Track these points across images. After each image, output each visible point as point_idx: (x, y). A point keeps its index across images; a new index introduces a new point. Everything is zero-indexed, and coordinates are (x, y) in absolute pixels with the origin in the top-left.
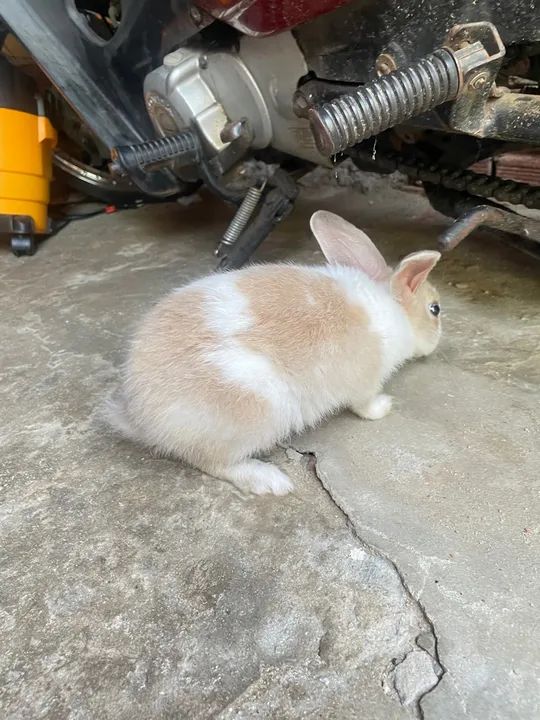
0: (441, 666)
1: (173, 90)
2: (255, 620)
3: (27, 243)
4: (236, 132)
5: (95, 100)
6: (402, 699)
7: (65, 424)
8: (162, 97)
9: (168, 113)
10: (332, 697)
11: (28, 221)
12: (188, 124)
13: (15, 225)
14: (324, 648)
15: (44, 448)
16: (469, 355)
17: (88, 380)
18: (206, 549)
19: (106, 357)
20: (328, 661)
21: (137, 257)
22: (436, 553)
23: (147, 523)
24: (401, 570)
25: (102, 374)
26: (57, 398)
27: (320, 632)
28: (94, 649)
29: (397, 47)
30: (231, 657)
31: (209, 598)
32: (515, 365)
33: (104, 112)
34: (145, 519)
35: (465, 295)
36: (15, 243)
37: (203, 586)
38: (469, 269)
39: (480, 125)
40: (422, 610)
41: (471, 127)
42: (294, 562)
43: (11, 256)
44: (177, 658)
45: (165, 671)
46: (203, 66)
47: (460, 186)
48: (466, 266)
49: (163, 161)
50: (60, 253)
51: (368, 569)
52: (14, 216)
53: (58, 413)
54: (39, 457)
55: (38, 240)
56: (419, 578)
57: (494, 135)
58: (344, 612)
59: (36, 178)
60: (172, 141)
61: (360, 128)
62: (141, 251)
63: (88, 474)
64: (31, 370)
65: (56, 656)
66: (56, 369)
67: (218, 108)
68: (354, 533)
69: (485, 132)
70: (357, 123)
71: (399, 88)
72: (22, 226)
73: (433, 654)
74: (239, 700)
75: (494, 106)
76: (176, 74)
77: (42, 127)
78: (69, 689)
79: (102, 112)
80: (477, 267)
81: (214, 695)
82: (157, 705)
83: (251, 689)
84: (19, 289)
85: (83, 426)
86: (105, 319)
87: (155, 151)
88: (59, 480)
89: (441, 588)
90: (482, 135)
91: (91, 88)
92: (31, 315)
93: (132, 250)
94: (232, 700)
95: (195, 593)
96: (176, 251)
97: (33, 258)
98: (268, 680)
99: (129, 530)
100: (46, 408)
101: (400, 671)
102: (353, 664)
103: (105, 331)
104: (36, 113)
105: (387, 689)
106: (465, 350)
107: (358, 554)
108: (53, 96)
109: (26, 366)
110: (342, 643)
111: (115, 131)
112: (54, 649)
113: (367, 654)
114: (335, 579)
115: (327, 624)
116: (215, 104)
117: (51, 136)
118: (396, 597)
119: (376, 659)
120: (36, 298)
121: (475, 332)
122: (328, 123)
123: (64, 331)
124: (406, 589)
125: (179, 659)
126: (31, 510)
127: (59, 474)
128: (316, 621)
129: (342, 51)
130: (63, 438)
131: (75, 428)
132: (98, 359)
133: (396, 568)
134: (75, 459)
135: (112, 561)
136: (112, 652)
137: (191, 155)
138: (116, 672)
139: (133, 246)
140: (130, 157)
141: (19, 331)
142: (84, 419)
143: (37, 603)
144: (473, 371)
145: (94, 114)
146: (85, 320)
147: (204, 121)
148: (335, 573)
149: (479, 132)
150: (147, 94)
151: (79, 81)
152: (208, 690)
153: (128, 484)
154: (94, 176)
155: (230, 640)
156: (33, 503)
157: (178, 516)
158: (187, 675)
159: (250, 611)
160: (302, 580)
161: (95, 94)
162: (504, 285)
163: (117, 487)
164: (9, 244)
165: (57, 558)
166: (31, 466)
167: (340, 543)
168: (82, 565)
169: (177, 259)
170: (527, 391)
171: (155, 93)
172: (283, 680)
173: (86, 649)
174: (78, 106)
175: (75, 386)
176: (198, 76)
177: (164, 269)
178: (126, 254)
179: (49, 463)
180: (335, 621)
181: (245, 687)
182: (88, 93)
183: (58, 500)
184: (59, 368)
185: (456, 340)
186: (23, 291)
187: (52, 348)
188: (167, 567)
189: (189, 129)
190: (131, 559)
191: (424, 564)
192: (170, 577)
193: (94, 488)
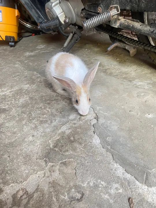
0: (98, 121)
1: (52, 8)
2: (69, 115)
3: (13, 44)
4: (67, 21)
5: (32, 7)
6: (91, 125)
7: (30, 85)
8: (50, 10)
9: (51, 14)
10: (80, 124)
11: (13, 38)
12: (56, 17)
13: (10, 39)
15: (26, 90)
16: (115, 74)
17: (33, 77)
18: (60, 106)
19: (37, 72)
20: (80, 120)
21: (41, 49)
22: (100, 107)
24: (94, 109)
25: (36, 76)
26: (27, 81)
27: (79, 117)
28: (41, 119)
29: (102, 6)
30: (65, 120)
31: (61, 113)
32: (124, 76)
33: (34, 10)
34: (49, 102)
35: (118, 61)
36: (10, 44)
37: (60, 111)
39: (117, 25)
40: (96, 114)
41: (115, 26)
43: (9, 47)
45: (54, 122)
46: (60, 3)
47: (115, 37)
48: (120, 55)
49: (50, 26)
50: (22, 47)
52: (10, 36)
53: (28, 83)
55: (16, 43)
56: (97, 110)
57: (119, 27)
59: (15, 26)
60: (52, 21)
62: (43, 47)
63: (36, 94)
67: (63, 13)
71: (99, 18)
73: (97, 119)
74: (66, 125)
75: (119, 21)
76: (53, 4)
77: (16, 12)
78: (38, 124)
79: (33, 10)
80: (122, 55)
81: (61, 124)
82: (53, 125)
83: (67, 123)
84: (13, 56)
85: (34, 86)
86: (36, 64)
87: (48, 24)
89: (100, 111)
90: (117, 27)
92: (18, 62)
93: (40, 47)
94: (64, 125)
95: (58, 112)
96: (51, 47)
97: (15, 48)
98: (70, 122)
99: (46, 103)
100: (25, 82)
101: (91, 121)
102: (84, 120)
103: (36, 67)
104: (15, 9)
105: (89, 123)
106: (115, 73)
108: (19, 4)
109: (19, 74)
111: (37, 16)
112: (34, 119)
113: (86, 119)
116: (62, 12)
117: (19, 15)
118: (92, 112)
119: (88, 120)
120: (18, 58)
121: (118, 69)
122: (85, 25)
123: (26, 67)
124: (94, 111)
125: (56, 120)
126: (26, 100)
127: (30, 94)
129: (91, 4)
130: (30, 88)
131: (32, 86)
132: (35, 73)
134: (33, 92)
135: (43, 107)
136: (44, 119)
137: (57, 25)
138: (45, 122)
139: (40, 46)
140: (42, 25)
141: (16, 66)
142: (34, 85)
143: (30, 113)
144: (115, 77)
145: (31, 11)
146: (31, 64)
147: (60, 16)
149: (116, 27)
150: (46, 9)
151: (27, 2)
152: (60, 124)
154: (29, 25)
155: (64, 118)
156: (26, 99)
157: (55, 101)
158: (57, 122)
161: (32, 5)
162: (127, 59)
163: (43, 97)
164: (9, 44)
165: (33, 107)
166: (24, 93)
168: (37, 108)
169: (52, 50)
170: (125, 81)
171: (48, 8)
172: (73, 122)
174: (28, 9)
175: (31, 78)
176: (59, 5)
177: (49, 52)
178: (39, 48)
179: (28, 92)
181: (66, 123)
182: (30, 5)
183: (31, 98)
184: (27, 74)
185: (113, 71)
186: (14, 56)
187: (24, 70)
188: (53, 109)
189: (56, 18)
190: (46, 107)
191: (98, 108)
192: (54, 110)
193: (38, 97)
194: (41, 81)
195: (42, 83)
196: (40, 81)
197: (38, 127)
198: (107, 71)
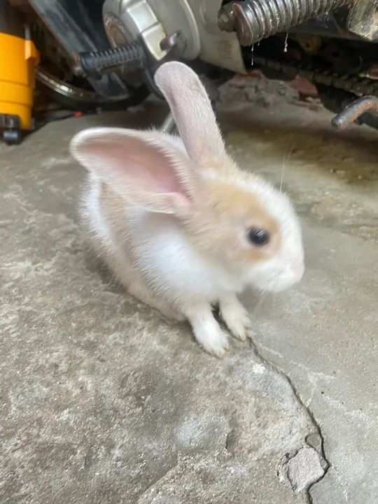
0: (327, 461)
1: (124, 11)
2: (175, 418)
3: (15, 135)
4: (172, 42)
5: (67, 25)
6: (294, 487)
7: (34, 263)
8: (116, 17)
9: (120, 30)
10: (237, 482)
11: (17, 119)
12: (135, 37)
13: (7, 121)
14: (230, 442)
15: (17, 281)
16: (346, 222)
17: (53, 232)
18: (139, 360)
19: (69, 216)
20: (233, 453)
22: (323, 370)
23: (92, 339)
24: (294, 382)
25: (65, 228)
26: (29, 246)
27: (227, 430)
28: (45, 436)
30: (155, 446)
31: (139, 398)
34: (91, 336)
35: (343, 178)
36: (6, 135)
37: (134, 389)
38: (345, 161)
40: (311, 415)
41: (363, 30)
42: (208, 373)
43: (4, 145)
44: (110, 446)
45: (101, 456)
47: (347, 87)
48: (343, 158)
49: (114, 66)
50: (40, 144)
51: (267, 381)
52: (6, 115)
53: (30, 255)
54: (13, 287)
55: (24, 134)
56: (309, 389)
58: (247, 414)
59: (23, 87)
60: (122, 50)
61: (274, 22)
63: (49, 300)
64: (11, 224)
65: (14, 440)
66: (31, 224)
67: (158, 27)
68: (256, 352)
69: (373, 36)
70: (272, 16)
72: (12, 122)
73: (320, 450)
74: (161, 482)
77: (28, 48)
78: (23, 467)
79: (72, 35)
80: (351, 159)
81: (139, 477)
82: (93, 483)
83: (170, 473)
84: (8, 168)
85: (48, 265)
86: (69, 189)
87: (109, 58)
88: (27, 304)
89: (327, 398)
90: (371, 38)
91: (64, 16)
92: (15, 186)
94: (153, 482)
95: (128, 394)
97: (19, 147)
98: (184, 466)
99: (78, 344)
100: (21, 252)
101: (293, 463)
102: (254, 457)
103: (69, 198)
104: (23, 36)
105: (282, 478)
106: (344, 217)
107: (259, 369)
108: (37, 27)
109: (8, 221)
110: (245, 439)
111: (81, 49)
112: (13, 434)
113: (266, 448)
114: (240, 388)
115: (233, 423)
116: (156, 24)
117: (34, 56)
118: (289, 404)
119: (273, 454)
120: (19, 174)
121: (351, 205)
122: (249, 15)
123: (38, 198)
124: (298, 397)
127: (27, 300)
128: (224, 420)
130: (32, 274)
131: (42, 267)
132: (62, 218)
133: (289, 381)
134: (40, 289)
135: (63, 367)
136: (59, 439)
137: (137, 62)
138: (61, 455)
140: (90, 61)
141: (5, 197)
142: (49, 260)
144: (350, 233)
145: (65, 35)
146: (54, 189)
147: (148, 36)
148: (240, 383)
149: (369, 35)
150: (105, 16)
151: (55, 10)
152: (134, 473)
153: (79, 309)
154: (66, 89)
155: (154, 433)
156: (5, 321)
157: (117, 334)
158: (118, 460)
159: (172, 410)
160: (213, 387)
161: (67, 21)
162: (373, 172)
163: (71, 311)
164: (2, 135)
165: (22, 362)
166: (6, 293)
167: (244, 360)
168: (39, 370)
171: (111, 14)
172: (197, 467)
173: (38, 436)
175: (44, 236)
176: (144, 1)
179: (20, 291)
180: (240, 421)
181: (164, 472)
182: (62, 19)
183: (26, 319)
184: (33, 223)
185: (336, 210)
186: (11, 169)
187: (28, 209)
188: (107, 374)
189: (136, 42)
190: (78, 366)
191: (312, 378)
192: (108, 381)
193: (53, 311)
194: (78, 245)
195: (79, 254)
196: (73, 245)
197: (23, 491)
198: (313, 210)
